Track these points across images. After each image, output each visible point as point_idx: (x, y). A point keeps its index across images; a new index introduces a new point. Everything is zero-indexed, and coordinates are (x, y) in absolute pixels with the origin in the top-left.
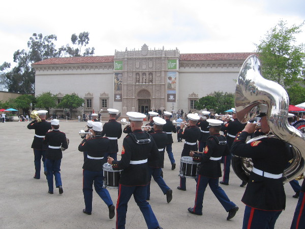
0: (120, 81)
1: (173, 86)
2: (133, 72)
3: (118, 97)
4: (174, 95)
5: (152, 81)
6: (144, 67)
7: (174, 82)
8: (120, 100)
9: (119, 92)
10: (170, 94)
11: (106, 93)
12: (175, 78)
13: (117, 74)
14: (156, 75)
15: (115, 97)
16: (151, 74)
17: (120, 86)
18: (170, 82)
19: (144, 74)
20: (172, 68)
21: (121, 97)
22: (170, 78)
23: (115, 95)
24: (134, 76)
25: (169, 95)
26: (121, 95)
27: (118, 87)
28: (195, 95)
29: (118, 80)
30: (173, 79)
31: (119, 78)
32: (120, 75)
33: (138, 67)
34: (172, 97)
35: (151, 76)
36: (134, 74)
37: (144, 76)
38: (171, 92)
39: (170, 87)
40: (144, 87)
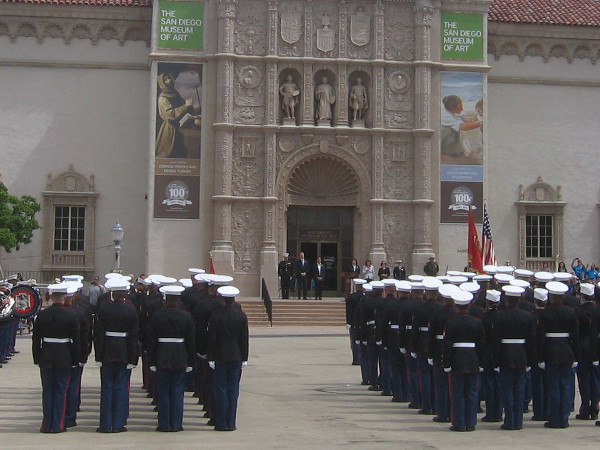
0: (190, 110)
1: (467, 145)
2: (264, 64)
3: (177, 195)
4: (476, 189)
5: (364, 115)
6: (325, 41)
7: (473, 126)
8: (191, 212)
9: (182, 167)
10: (457, 185)
11: (84, 169)
12: (480, 105)
13: (169, 69)
14: (387, 84)
15: (161, 193)
16: (360, 76)
17: (186, 133)
18: (456, 124)
19: (325, 75)
20: (465, 57)
21: (194, 194)
22: (453, 104)
23: (163, 183)
24: (274, 87)
25: (448, 189)
26: (192, 184)
27: (179, 137)
28: (546, 188)
29: (176, 101)
30: (468, 107)
31: (183, 92)
32: (185, 77)
33: (291, 36)
34: (462, 200)
35: (359, 89)
36: (274, 73)
37: (326, 89)
38: (461, 173)
39: (452, 149)
40: (324, 146)
